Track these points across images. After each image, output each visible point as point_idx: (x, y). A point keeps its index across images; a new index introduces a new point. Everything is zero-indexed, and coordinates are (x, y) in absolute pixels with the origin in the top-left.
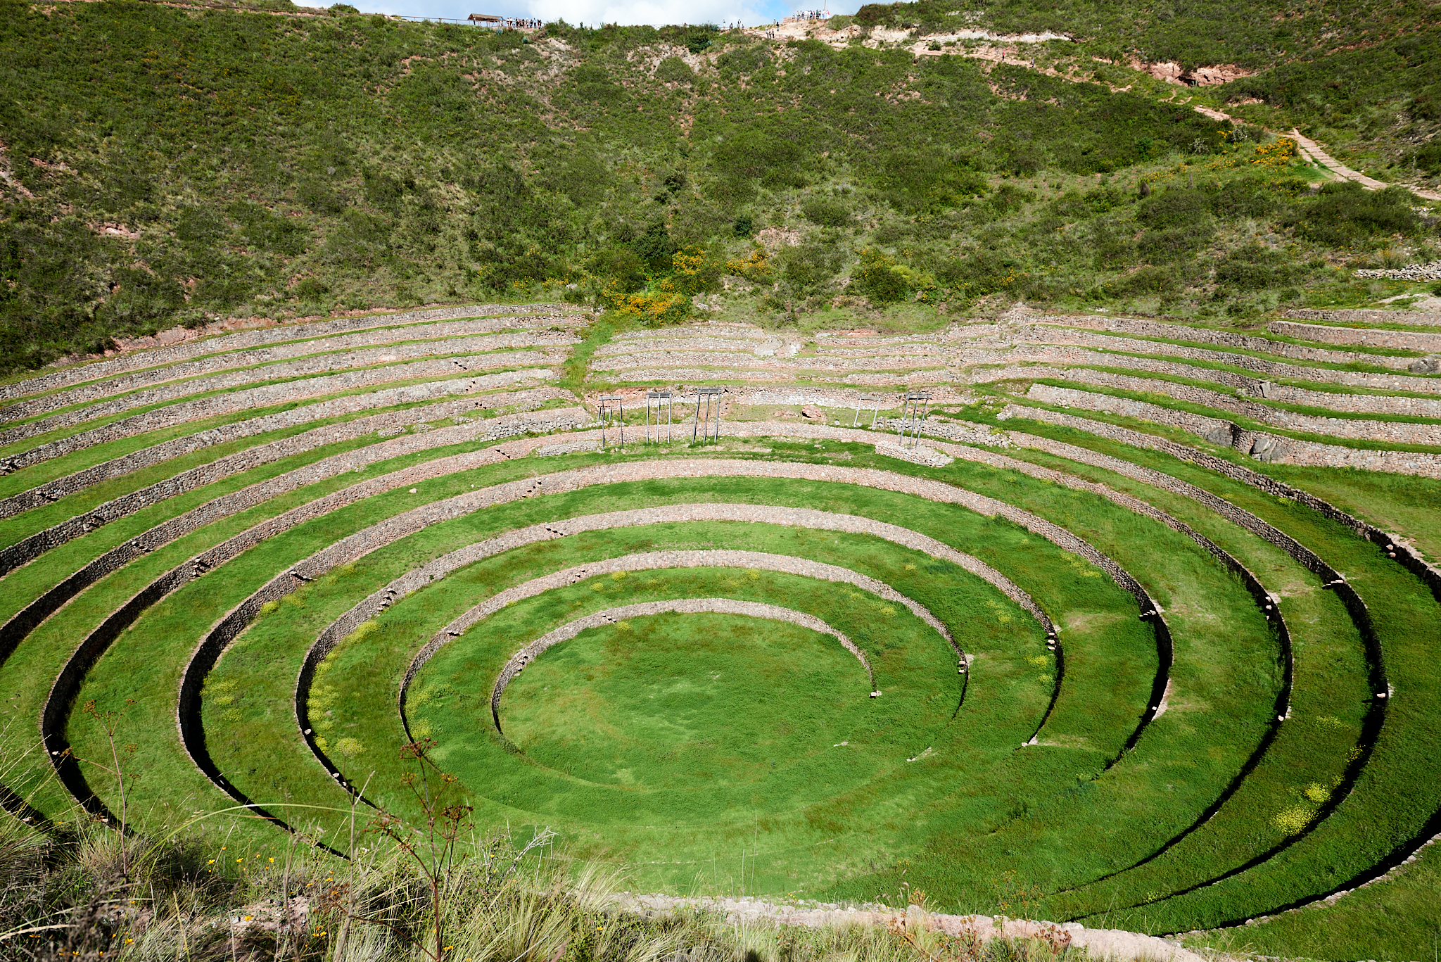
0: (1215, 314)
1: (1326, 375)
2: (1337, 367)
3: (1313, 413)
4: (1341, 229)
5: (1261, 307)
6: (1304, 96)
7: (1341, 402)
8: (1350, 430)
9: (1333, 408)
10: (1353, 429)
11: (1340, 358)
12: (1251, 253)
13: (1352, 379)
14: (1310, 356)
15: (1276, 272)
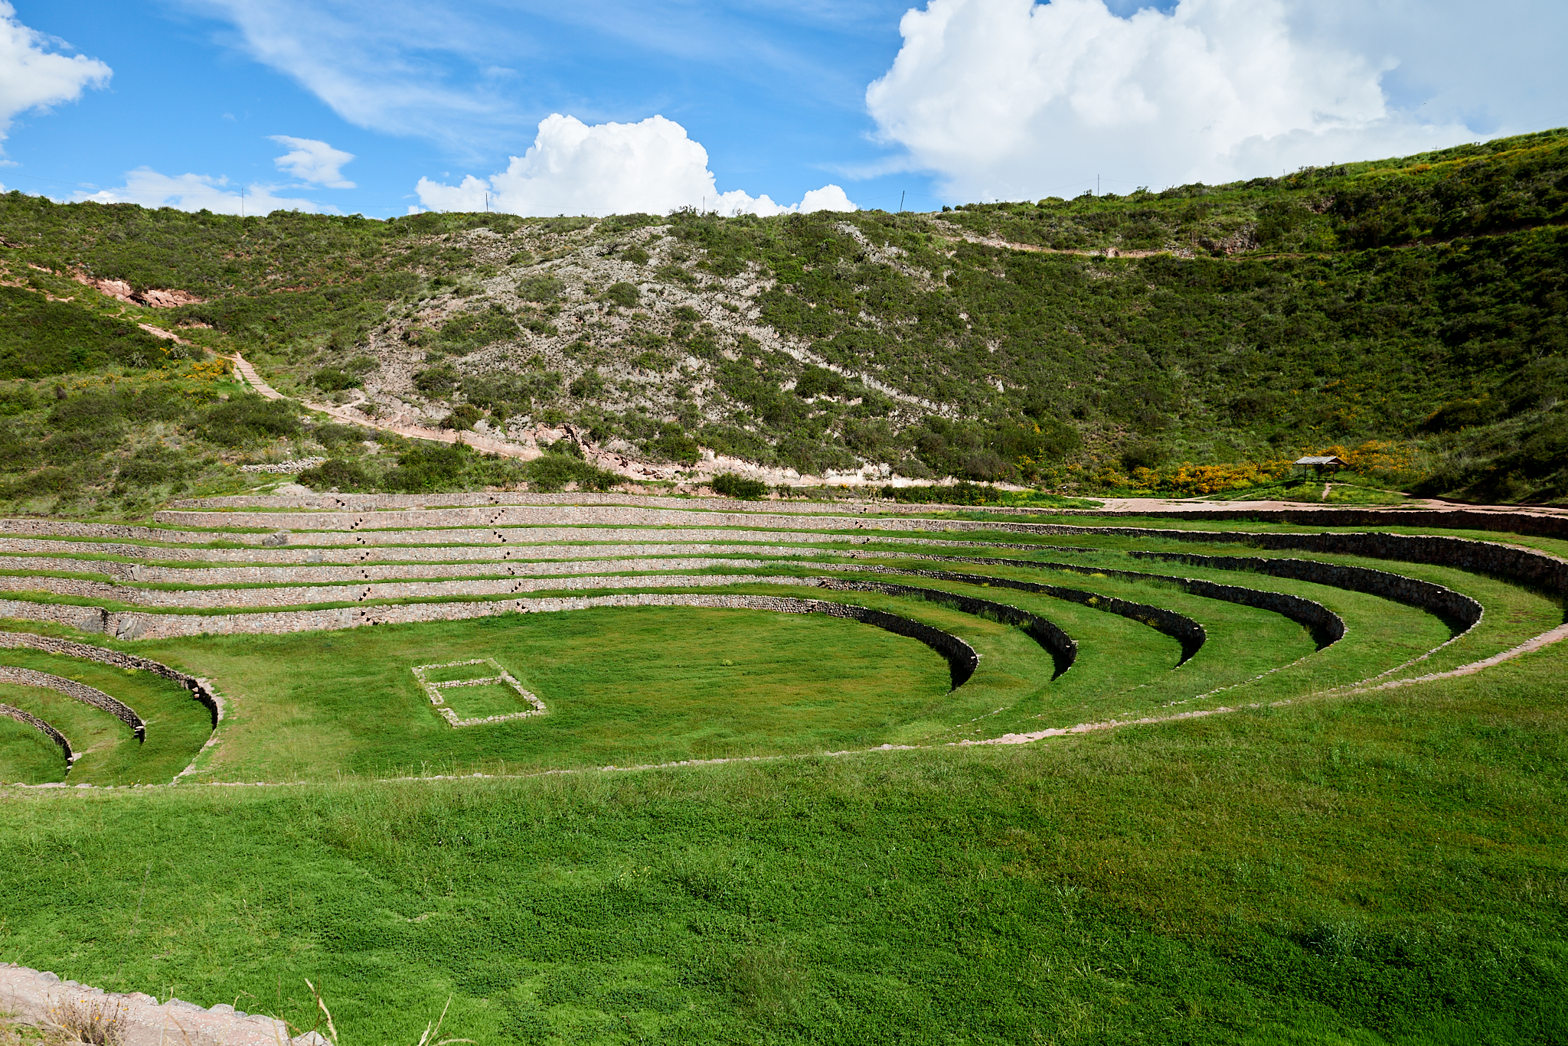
0: (110, 509)
1: (191, 554)
2: (202, 546)
3: (173, 589)
4: (234, 432)
5: (152, 500)
6: (247, 325)
7: (200, 576)
8: (205, 600)
9: (193, 582)
10: (208, 599)
11: (207, 538)
12: (153, 452)
13: (214, 555)
14: (183, 539)
15: (172, 469)
